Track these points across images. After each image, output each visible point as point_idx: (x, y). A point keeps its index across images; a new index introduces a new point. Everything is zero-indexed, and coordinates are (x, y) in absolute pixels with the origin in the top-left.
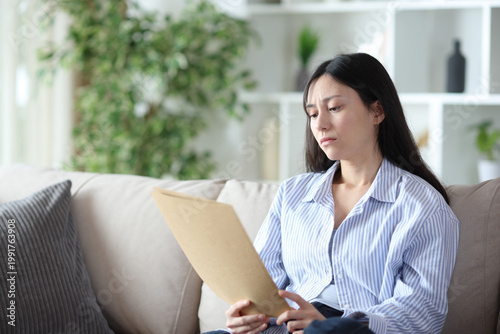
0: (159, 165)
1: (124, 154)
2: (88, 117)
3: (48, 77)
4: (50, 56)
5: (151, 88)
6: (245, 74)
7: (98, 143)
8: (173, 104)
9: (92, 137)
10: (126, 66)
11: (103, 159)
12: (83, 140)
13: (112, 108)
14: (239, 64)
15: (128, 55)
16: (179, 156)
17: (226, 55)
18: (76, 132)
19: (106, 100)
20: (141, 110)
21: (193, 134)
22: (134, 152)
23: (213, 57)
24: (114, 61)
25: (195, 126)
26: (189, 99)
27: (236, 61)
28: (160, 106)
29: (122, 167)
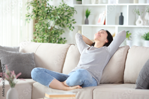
0: (54, 41)
1: (45, 38)
2: (37, 30)
3: (28, 21)
4: (29, 16)
5: (52, 23)
6: (73, 20)
7: (39, 36)
8: (57, 27)
9: (38, 34)
10: (46, 18)
11: (41, 39)
12: (36, 35)
13: (43, 28)
14: (72, 18)
15: (46, 16)
16: (58, 39)
17: (69, 16)
18: (34, 33)
19: (41, 26)
20: (49, 28)
21: (61, 34)
22: (48, 38)
23: (66, 16)
24: (43, 17)
25: (62, 32)
26: (60, 26)
27: (71, 17)
28: (54, 27)
29: (45, 41)
